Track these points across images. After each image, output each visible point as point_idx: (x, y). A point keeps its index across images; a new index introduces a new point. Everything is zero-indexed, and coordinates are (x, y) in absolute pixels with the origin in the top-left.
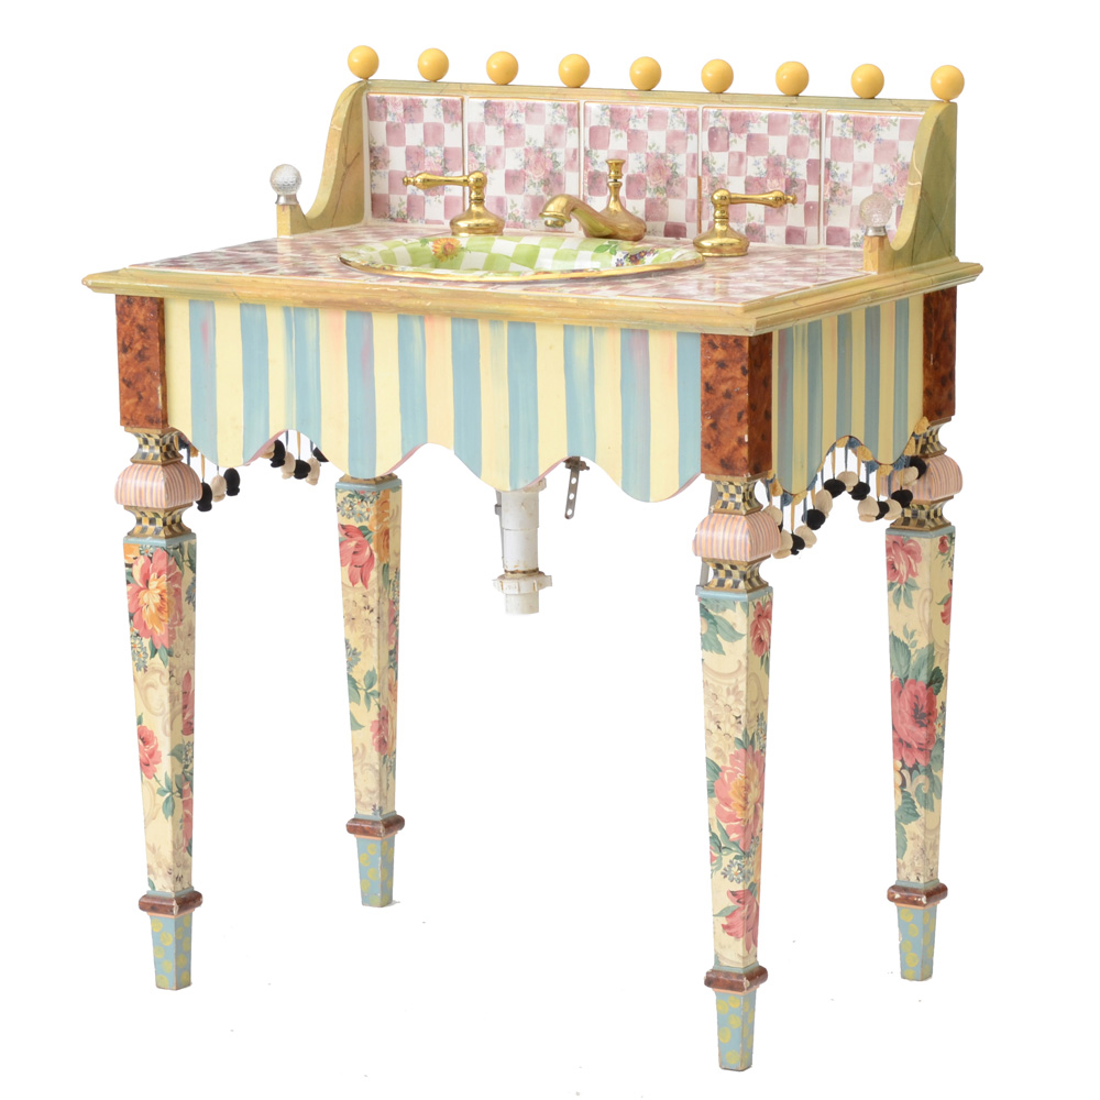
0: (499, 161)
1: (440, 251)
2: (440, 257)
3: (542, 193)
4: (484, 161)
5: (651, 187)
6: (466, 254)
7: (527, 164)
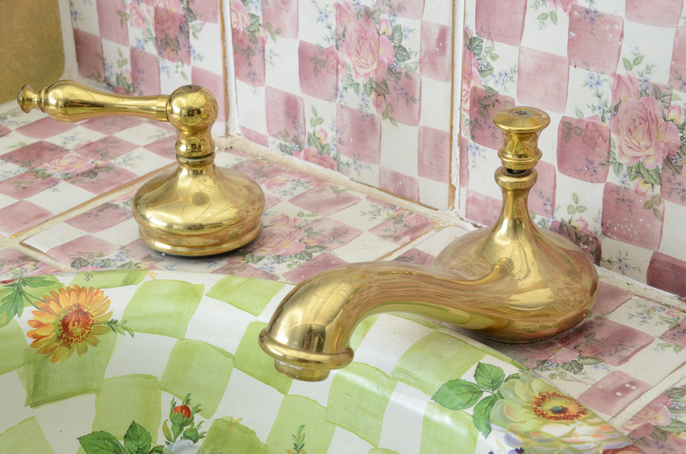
0: (286, 19)
1: (51, 333)
2: (49, 351)
3: (372, 110)
4: (259, 13)
5: (624, 161)
6: (122, 341)
7: (340, 38)
